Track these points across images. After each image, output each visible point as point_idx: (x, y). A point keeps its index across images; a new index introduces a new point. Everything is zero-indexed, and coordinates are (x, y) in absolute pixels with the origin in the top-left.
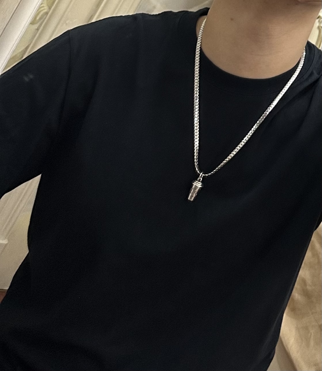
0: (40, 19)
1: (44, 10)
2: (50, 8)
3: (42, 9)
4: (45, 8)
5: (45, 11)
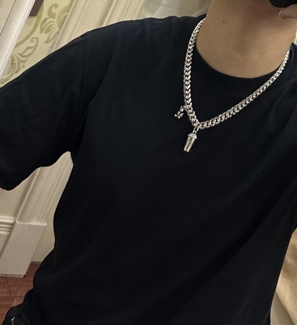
0: (53, 38)
2: (60, 28)
3: (54, 29)
5: (57, 30)
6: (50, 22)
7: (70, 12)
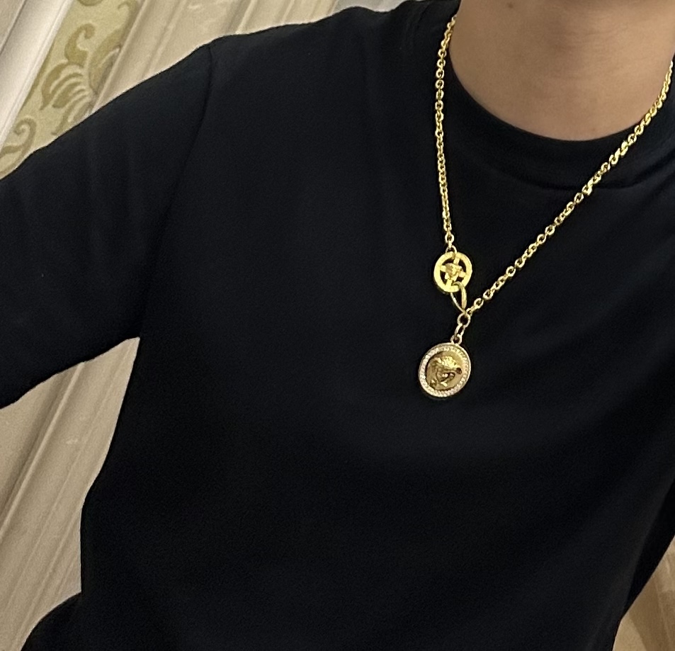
1: (84, 97)
2: (97, 93)
3: (81, 95)
4: (86, 93)
5: (87, 100)
6: (70, 76)
7: (125, 48)
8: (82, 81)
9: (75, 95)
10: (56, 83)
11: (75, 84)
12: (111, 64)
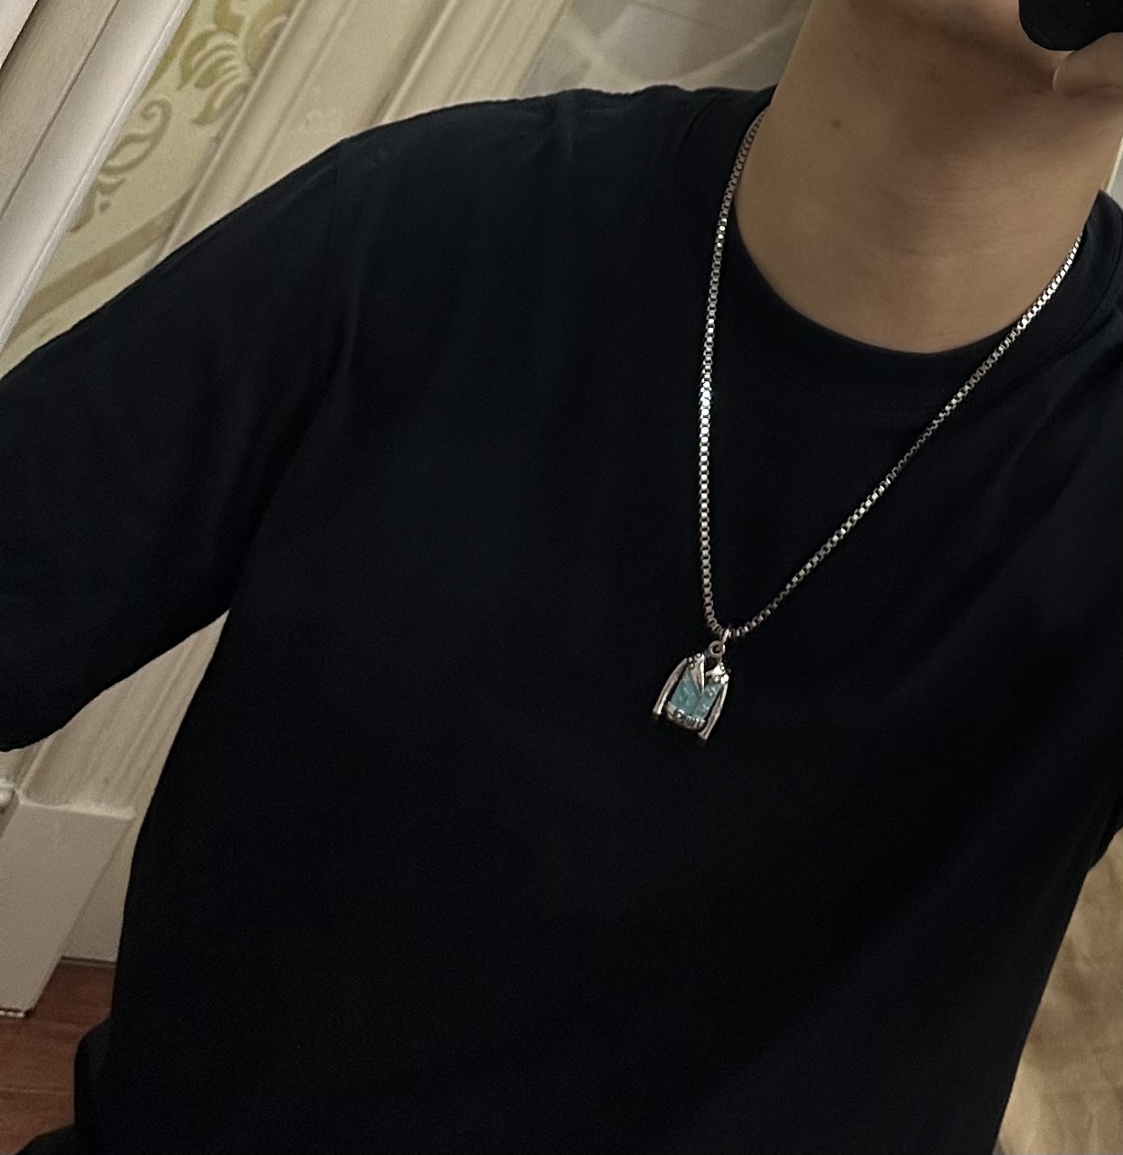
2: (255, 72)
3: (233, 73)
5: (240, 80)
6: (219, 48)
7: (295, 14)
8: (234, 54)
9: (226, 72)
10: (200, 54)
11: (225, 59)
12: (275, 35)
